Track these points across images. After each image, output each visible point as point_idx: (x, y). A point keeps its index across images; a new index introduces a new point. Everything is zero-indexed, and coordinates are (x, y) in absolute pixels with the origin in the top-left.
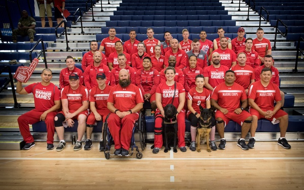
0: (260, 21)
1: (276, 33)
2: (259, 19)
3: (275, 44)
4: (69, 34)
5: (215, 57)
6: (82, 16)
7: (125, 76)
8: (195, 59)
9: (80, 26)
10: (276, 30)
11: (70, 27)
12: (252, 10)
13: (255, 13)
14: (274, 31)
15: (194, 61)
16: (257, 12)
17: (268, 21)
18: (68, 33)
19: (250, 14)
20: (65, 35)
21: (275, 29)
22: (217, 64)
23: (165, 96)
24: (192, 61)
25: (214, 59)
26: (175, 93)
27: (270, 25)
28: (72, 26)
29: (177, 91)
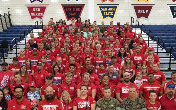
0: (158, 48)
1: (170, 58)
2: (157, 47)
3: (170, 66)
4: (6, 59)
5: (126, 76)
6: (17, 44)
7: (51, 92)
8: (108, 78)
9: (15, 52)
10: (171, 55)
11: (7, 53)
12: (151, 39)
13: (154, 42)
14: (169, 56)
15: (107, 79)
16: (155, 41)
17: (164, 48)
18: (5, 57)
19: (149, 43)
20: (3, 60)
21: (169, 54)
22: (127, 82)
23: (79, 107)
24: (105, 79)
25: (125, 77)
26: (87, 104)
27: (166, 51)
28: (9, 52)
29: (89, 103)
